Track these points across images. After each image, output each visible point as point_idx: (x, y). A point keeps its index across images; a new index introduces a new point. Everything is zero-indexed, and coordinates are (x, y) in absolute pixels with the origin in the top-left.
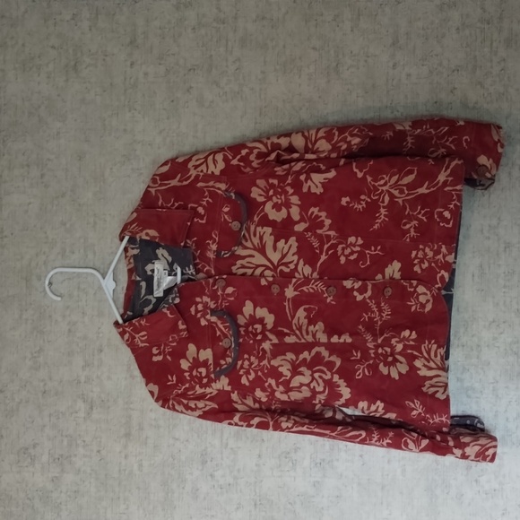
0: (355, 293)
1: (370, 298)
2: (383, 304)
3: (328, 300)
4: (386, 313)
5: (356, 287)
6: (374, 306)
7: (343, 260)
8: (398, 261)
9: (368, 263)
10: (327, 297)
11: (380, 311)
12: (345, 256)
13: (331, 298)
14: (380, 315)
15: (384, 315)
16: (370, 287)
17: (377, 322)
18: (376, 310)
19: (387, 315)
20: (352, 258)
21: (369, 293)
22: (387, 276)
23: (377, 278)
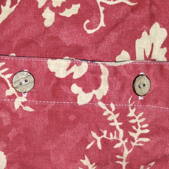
0: (75, 89)
1: (105, 99)
2: (132, 113)
3: (18, 103)
4: (139, 132)
5: (75, 77)
6: (114, 117)
7: (49, 17)
8: (162, 26)
9: (102, 24)
10: (13, 97)
11: (127, 127)
12: (52, 9)
13: (24, 99)
14: (126, 136)
15: (135, 136)
16: (105, 76)
17: (120, 152)
18: (117, 124)
19: (142, 136)
20: (68, 13)
21: (104, 89)
22: (140, 56)
23: (118, 58)
